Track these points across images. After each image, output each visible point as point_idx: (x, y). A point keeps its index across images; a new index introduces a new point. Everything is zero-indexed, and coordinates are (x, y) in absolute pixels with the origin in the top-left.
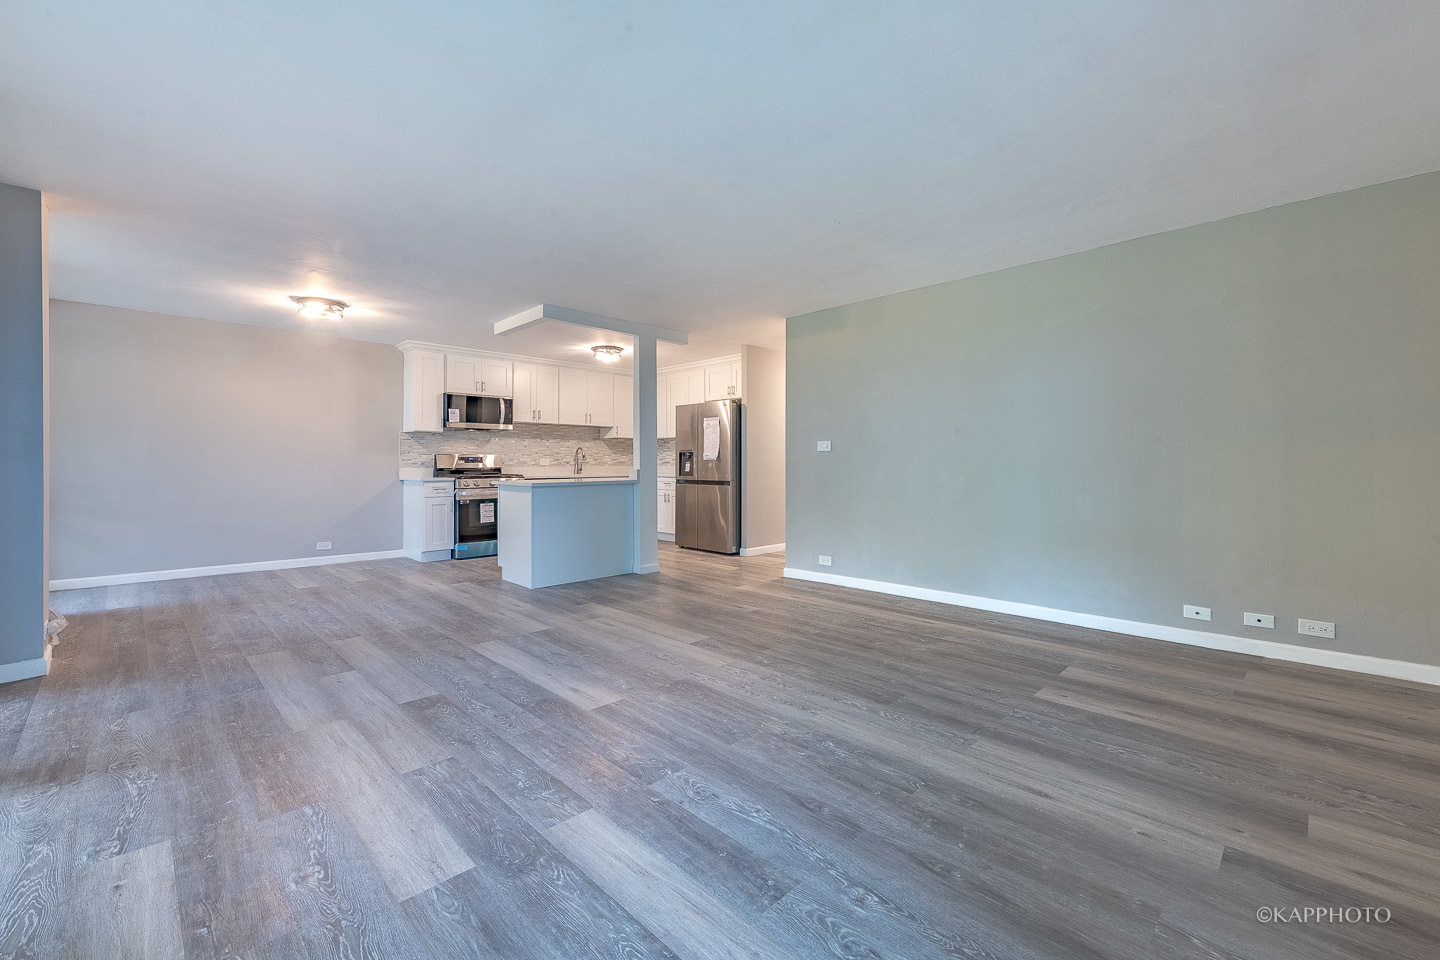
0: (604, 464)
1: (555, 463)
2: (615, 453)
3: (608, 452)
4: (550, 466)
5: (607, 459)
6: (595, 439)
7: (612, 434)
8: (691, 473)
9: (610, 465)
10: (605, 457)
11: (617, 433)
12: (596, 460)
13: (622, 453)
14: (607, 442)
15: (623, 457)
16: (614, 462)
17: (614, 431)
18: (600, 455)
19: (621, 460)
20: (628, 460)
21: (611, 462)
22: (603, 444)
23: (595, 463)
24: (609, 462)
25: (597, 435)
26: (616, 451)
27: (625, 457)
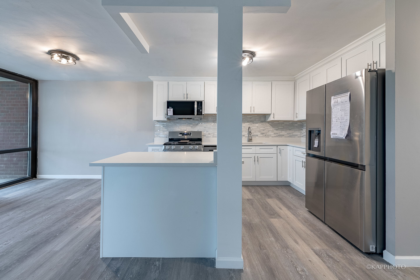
0: (267, 136)
2: (277, 130)
3: (272, 129)
6: (262, 122)
7: (271, 118)
8: (318, 149)
9: (273, 137)
10: (270, 132)
11: (274, 117)
12: (263, 134)
13: (282, 129)
14: (271, 123)
15: (283, 132)
16: (275, 135)
17: (272, 116)
18: (266, 131)
19: (281, 134)
20: (286, 134)
21: (274, 135)
22: (268, 125)
23: (262, 135)
24: (272, 135)
25: (264, 119)
26: (277, 129)
27: (284, 132)
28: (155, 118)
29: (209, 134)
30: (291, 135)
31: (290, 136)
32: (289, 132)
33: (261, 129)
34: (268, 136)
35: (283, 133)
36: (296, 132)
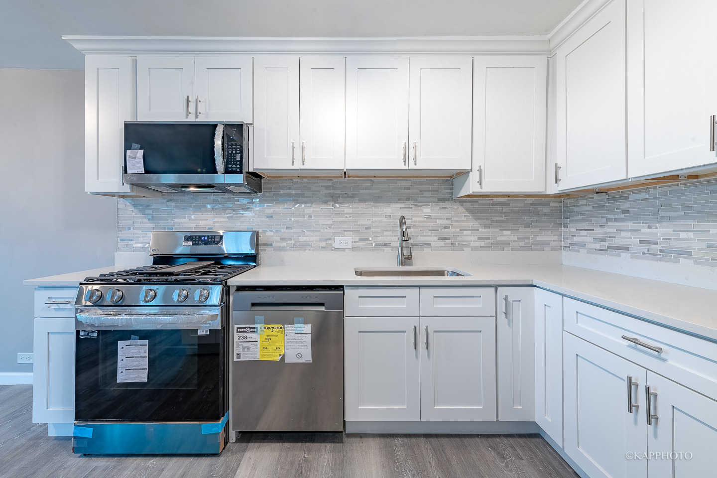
0: (456, 246)
1: (361, 244)
2: (487, 226)
3: (471, 223)
4: (353, 249)
5: (470, 237)
6: (442, 200)
7: (471, 187)
9: (475, 249)
10: (465, 233)
11: (480, 183)
12: (445, 239)
13: (503, 225)
14: (468, 205)
15: (505, 233)
16: (482, 244)
17: (473, 177)
18: (453, 230)
19: (499, 238)
20: (515, 238)
21: (478, 244)
22: (461, 209)
23: (441, 243)
24: (472, 244)
25: (449, 191)
26: (488, 222)
27: (509, 233)
28: (92, 185)
29: (282, 239)
30: (531, 241)
31: (528, 247)
32: (523, 232)
33: (440, 222)
34: (462, 246)
35: (507, 235)
36: (545, 232)
